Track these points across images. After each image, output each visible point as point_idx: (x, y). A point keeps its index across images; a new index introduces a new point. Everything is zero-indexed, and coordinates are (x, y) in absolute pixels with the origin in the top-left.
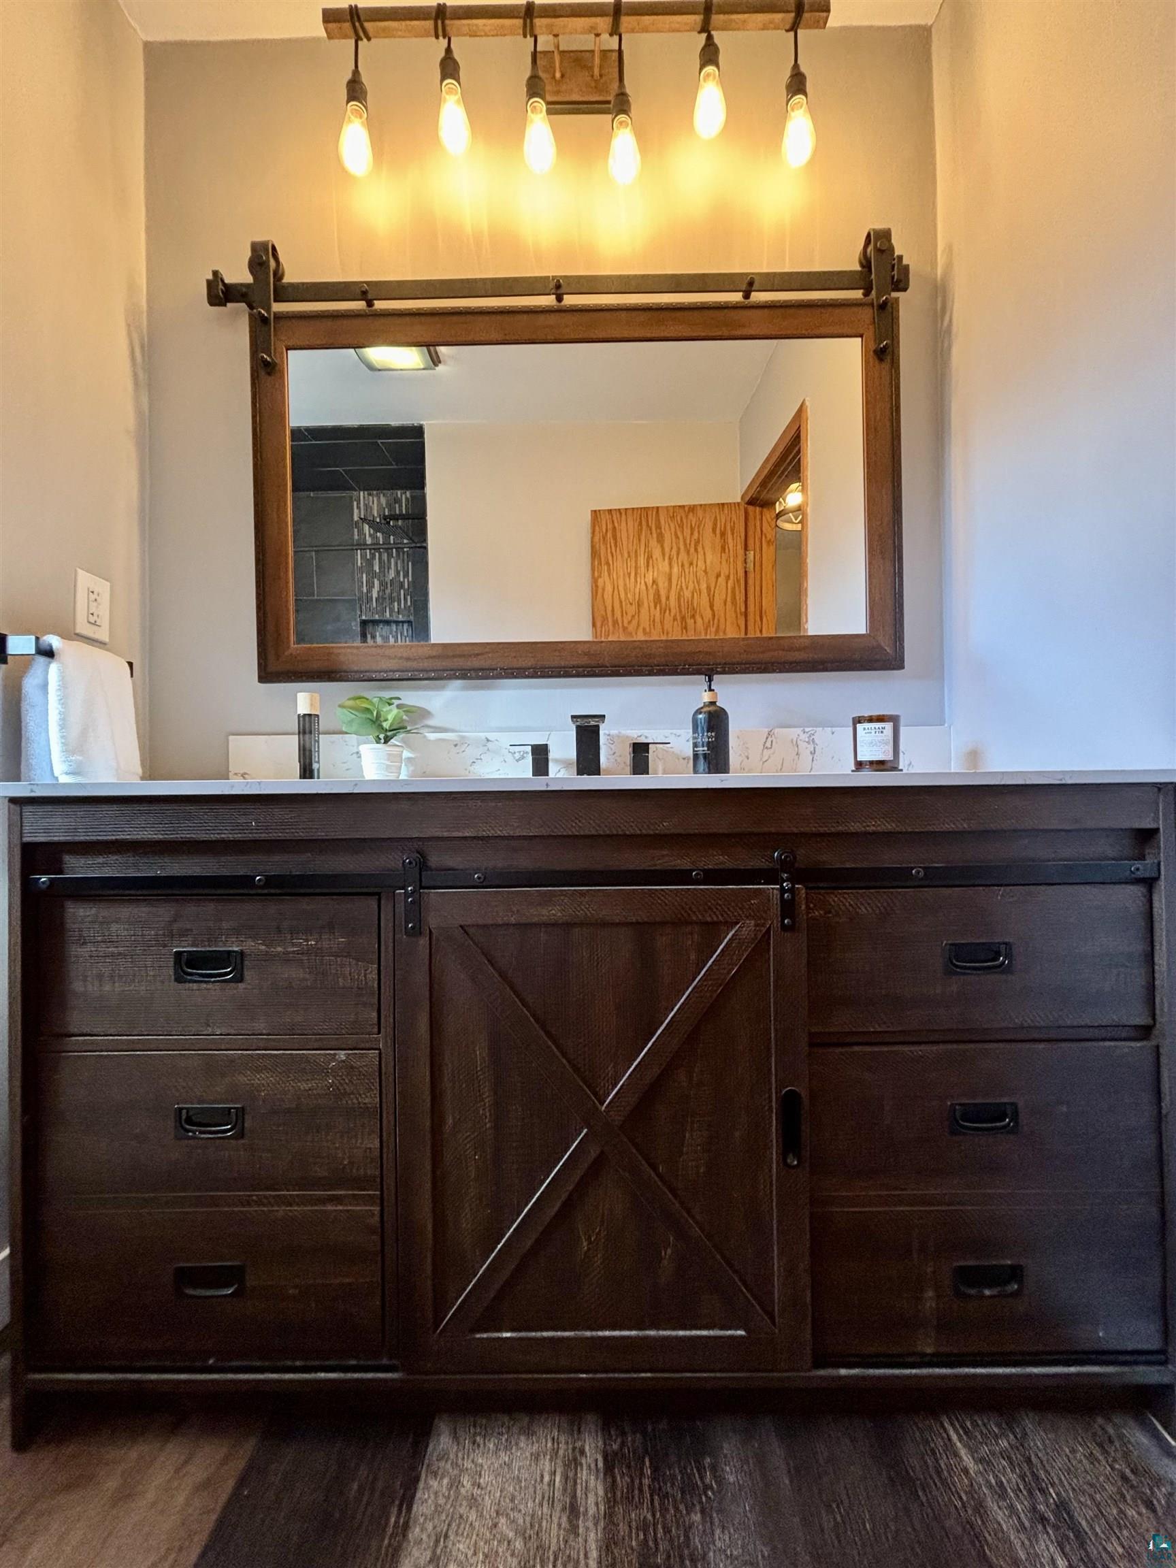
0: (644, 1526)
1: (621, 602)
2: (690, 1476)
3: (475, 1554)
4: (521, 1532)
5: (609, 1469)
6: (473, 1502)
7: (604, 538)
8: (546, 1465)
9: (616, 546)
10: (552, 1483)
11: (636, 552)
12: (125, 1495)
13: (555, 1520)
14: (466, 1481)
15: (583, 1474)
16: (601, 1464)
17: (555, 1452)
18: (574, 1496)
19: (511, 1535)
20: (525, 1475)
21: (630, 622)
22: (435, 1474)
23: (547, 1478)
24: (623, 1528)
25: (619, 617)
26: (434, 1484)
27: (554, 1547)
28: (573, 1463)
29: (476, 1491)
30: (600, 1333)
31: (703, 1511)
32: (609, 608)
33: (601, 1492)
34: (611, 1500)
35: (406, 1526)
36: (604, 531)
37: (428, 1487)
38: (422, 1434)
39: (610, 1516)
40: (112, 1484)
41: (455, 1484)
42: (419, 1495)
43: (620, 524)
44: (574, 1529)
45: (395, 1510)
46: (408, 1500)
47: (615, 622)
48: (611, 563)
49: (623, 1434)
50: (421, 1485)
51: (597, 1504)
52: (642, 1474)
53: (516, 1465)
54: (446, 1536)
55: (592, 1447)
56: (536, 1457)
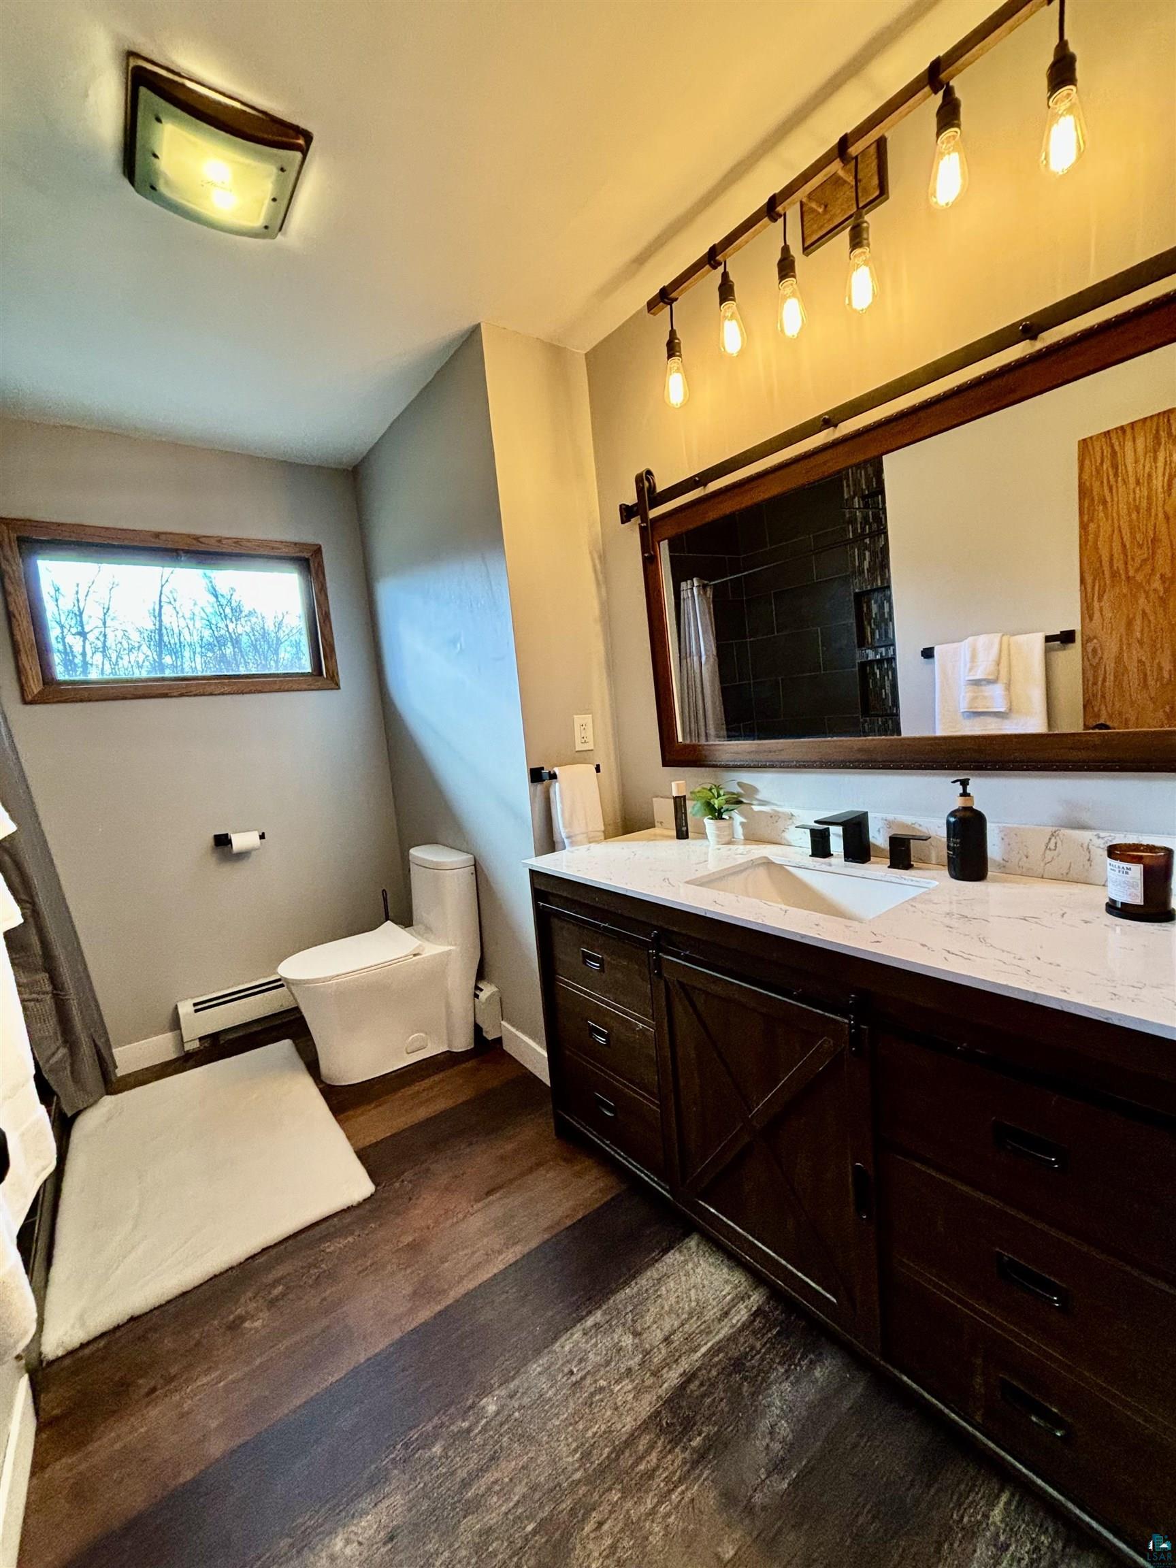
0: (752, 1348)
1: (1124, 546)
2: (795, 1354)
3: (675, 1292)
4: (698, 1301)
5: (756, 1314)
6: (687, 1274)
7: (1098, 472)
8: (728, 1288)
9: (1116, 475)
10: (725, 1296)
11: (1150, 475)
12: (578, 1175)
13: (715, 1310)
14: (690, 1265)
15: (741, 1306)
16: (754, 1309)
17: (736, 1287)
18: (730, 1309)
19: (693, 1299)
20: (716, 1283)
21: (1137, 570)
22: (680, 1252)
23: (724, 1293)
24: (742, 1340)
25: (1122, 567)
26: (677, 1255)
27: (707, 1318)
28: (743, 1297)
29: (691, 1272)
30: (756, 1242)
31: (786, 1371)
32: (1105, 559)
33: (744, 1319)
34: (745, 1327)
35: (657, 1261)
36: (1099, 461)
37: (674, 1254)
38: (687, 1234)
39: (741, 1330)
40: (577, 1168)
41: (686, 1262)
42: (670, 1254)
43: (1122, 447)
44: (720, 1320)
45: (657, 1252)
46: (665, 1251)
47: (1115, 574)
48: (1108, 499)
49: (776, 1309)
50: (672, 1251)
51: (738, 1321)
52: (770, 1330)
53: (715, 1276)
54: (669, 1277)
55: (756, 1298)
56: (727, 1282)
